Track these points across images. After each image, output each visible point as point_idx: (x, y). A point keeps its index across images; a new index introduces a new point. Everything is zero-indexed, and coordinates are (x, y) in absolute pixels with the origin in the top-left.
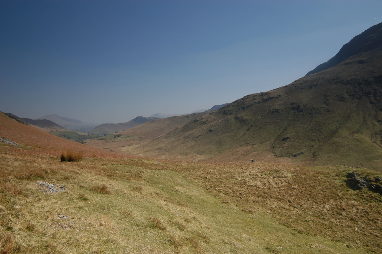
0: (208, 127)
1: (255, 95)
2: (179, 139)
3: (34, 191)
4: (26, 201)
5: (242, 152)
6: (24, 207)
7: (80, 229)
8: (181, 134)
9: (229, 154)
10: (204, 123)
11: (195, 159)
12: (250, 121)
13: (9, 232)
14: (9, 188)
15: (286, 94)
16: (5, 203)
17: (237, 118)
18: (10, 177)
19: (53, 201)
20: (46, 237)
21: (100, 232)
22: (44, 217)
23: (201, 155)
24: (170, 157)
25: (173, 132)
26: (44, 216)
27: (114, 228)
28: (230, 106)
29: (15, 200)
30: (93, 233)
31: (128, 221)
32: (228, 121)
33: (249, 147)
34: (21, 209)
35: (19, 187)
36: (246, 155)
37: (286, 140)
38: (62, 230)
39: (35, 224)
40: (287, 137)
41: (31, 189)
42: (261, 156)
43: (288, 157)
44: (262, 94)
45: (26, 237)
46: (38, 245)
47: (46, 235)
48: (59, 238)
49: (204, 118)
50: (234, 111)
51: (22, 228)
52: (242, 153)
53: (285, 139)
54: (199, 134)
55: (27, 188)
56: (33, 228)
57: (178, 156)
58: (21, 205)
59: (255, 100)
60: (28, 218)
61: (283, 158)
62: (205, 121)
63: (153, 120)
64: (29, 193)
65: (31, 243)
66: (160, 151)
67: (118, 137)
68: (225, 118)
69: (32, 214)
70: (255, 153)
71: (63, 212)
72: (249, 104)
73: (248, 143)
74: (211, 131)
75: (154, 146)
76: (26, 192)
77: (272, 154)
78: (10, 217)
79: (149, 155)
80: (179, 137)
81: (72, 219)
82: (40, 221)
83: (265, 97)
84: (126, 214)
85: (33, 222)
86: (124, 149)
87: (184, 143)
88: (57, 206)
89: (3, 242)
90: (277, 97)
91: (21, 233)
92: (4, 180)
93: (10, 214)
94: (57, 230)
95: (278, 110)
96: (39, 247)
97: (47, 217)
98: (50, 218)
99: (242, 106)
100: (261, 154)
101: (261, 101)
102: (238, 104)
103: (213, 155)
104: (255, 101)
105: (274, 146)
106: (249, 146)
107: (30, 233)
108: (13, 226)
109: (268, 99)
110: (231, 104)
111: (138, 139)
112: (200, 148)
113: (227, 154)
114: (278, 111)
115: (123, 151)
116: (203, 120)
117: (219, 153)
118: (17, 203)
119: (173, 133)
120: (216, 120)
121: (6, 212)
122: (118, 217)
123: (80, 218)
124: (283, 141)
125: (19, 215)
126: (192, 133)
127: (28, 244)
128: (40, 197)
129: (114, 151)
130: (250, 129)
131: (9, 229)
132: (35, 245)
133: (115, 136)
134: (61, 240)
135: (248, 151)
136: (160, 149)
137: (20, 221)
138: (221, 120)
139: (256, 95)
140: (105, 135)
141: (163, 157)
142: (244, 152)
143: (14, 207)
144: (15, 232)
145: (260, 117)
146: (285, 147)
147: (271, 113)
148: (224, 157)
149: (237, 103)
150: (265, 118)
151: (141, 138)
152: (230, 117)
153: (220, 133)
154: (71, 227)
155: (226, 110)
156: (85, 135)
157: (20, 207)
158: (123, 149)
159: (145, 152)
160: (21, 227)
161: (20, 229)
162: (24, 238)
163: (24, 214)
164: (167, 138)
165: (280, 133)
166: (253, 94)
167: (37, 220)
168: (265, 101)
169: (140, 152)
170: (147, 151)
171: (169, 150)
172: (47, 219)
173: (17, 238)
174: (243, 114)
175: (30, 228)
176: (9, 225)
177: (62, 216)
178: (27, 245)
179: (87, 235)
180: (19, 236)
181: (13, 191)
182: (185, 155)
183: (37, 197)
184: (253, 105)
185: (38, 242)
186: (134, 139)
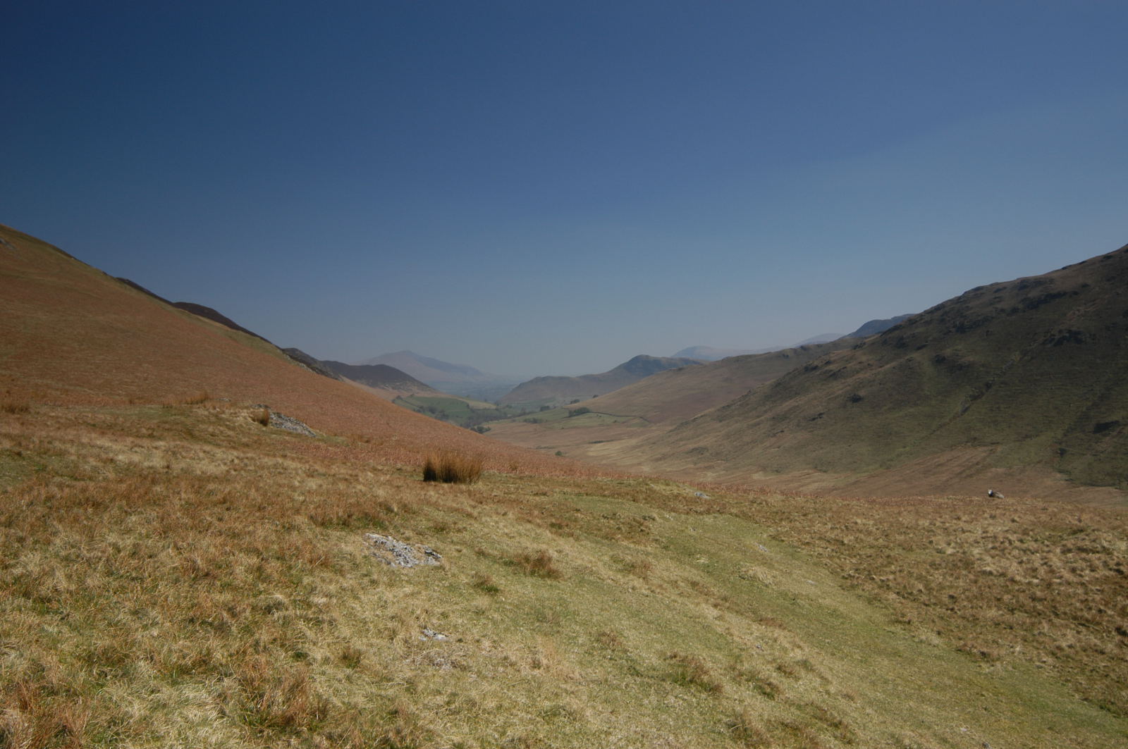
0: (849, 388)
1: (1001, 287)
2: (758, 424)
3: (359, 559)
4: (339, 585)
5: (958, 465)
6: (334, 601)
7: (479, 673)
8: (765, 409)
9: (913, 472)
10: (834, 376)
11: (809, 484)
12: (981, 369)
13: (300, 665)
14: (297, 548)
15: (1108, 280)
16: (287, 587)
17: (939, 361)
18: (300, 520)
19: (408, 589)
20: (391, 687)
21: (533, 683)
22: (386, 632)
23: (825, 472)
24: (730, 477)
25: (739, 403)
26: (386, 629)
27: (571, 675)
28: (917, 321)
29: (313, 582)
30: (514, 686)
31: (611, 659)
32: (910, 368)
33: (980, 453)
34: (327, 605)
35: (321, 547)
36: (971, 476)
37: (1107, 432)
38: (430, 671)
39: (364, 648)
40: (1109, 420)
41: (351, 555)
42: (1019, 481)
43: (1113, 485)
44: (1023, 285)
45: (340, 681)
46: (370, 706)
47: (390, 680)
48: (423, 694)
49: (835, 361)
50: (930, 338)
51: (332, 658)
52: (958, 470)
53: (1102, 428)
54: (820, 409)
55: (341, 551)
56: (358, 658)
57: (757, 475)
58: (327, 596)
59: (1000, 302)
60: (345, 631)
61: (1097, 489)
62: (839, 371)
63: (681, 367)
64: (347, 566)
65: (354, 700)
66: (701, 458)
67: (578, 415)
68: (902, 360)
69: (354, 623)
70: (1000, 470)
71: (435, 621)
72: (979, 316)
73: (975, 439)
74: (856, 399)
75: (681, 443)
76: (338, 561)
77: (1059, 475)
78: (301, 625)
79: (668, 469)
80: (758, 417)
81: (458, 644)
82: (374, 641)
83: (1034, 294)
84: (604, 639)
85: (358, 644)
86: (595, 450)
87: (774, 435)
88: (419, 604)
89: (286, 690)
90: (1076, 293)
91: (329, 670)
92: (284, 527)
93: (301, 618)
94: (419, 671)
95: (1079, 333)
96: (373, 712)
97: (394, 631)
98: (401, 636)
99: (958, 323)
100: (1020, 474)
101: (1021, 306)
102: (942, 315)
103: (864, 475)
104: (999, 306)
105: (1067, 449)
106: (980, 449)
107: (352, 673)
108: (310, 650)
109: (1043, 297)
110: (921, 315)
111: (637, 421)
112: (821, 451)
113: (908, 472)
114: (1079, 337)
115: (593, 457)
116: (831, 367)
117: (881, 466)
118: (318, 589)
119: (740, 405)
120: (872, 366)
121: (291, 612)
122: (582, 645)
123: (478, 641)
124: (1095, 432)
125: (322, 622)
126: (797, 404)
127: (346, 700)
128: (375, 577)
129: (567, 455)
130: (983, 394)
131: (299, 656)
132: (364, 706)
133: (570, 412)
134: (430, 697)
135: (977, 464)
136: (700, 451)
137: (326, 638)
138: (888, 366)
139: (1005, 288)
140: (543, 409)
141: (710, 476)
142: (964, 466)
143: (311, 599)
144: (315, 666)
145: (1016, 356)
146: (1102, 452)
147: (1055, 345)
148: (899, 481)
149: (940, 313)
150: (1032, 358)
151: (646, 420)
152: (916, 356)
153: (885, 408)
154: (454, 665)
155: (904, 336)
156: (489, 409)
157: (324, 600)
158: (592, 449)
159: (658, 460)
160: (328, 654)
161: (326, 661)
162: (336, 684)
163: (335, 620)
164: (721, 421)
165: (1084, 409)
166: (992, 285)
167: (368, 640)
168: (1034, 305)
169: (642, 460)
170: (664, 457)
171: (727, 455)
172: (392, 639)
173: (320, 682)
174: (959, 347)
175: (350, 659)
176: (300, 646)
177: (431, 633)
178: (343, 703)
179: (498, 689)
180: (323, 678)
181: (308, 555)
182: (777, 471)
183: (366, 575)
184: (993, 318)
185: (370, 698)
186: (624, 423)
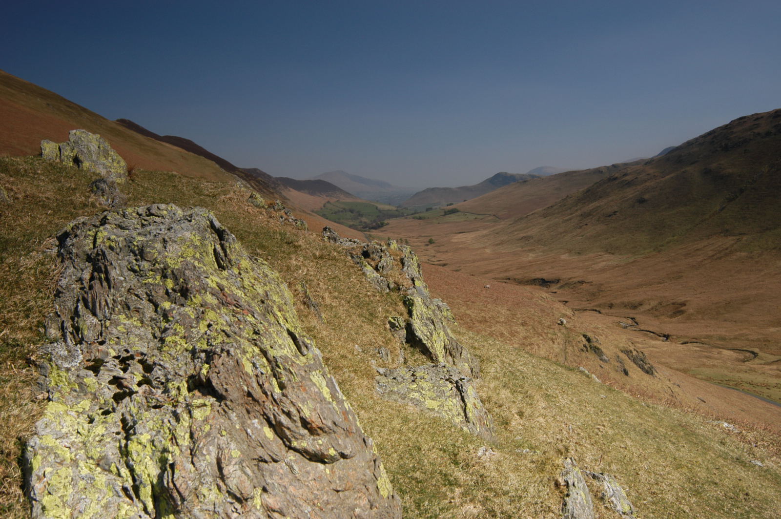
0: (637, 193)
1: (759, 116)
2: (570, 219)
5: (711, 250)
8: (576, 208)
9: (677, 254)
10: (629, 184)
12: (738, 178)
17: (707, 172)
24: (544, 257)
25: (560, 204)
28: (694, 144)
32: (684, 178)
33: (730, 241)
36: (720, 258)
44: (777, 115)
49: (630, 173)
50: (702, 156)
52: (711, 253)
54: (615, 208)
57: (563, 256)
59: (757, 127)
62: (632, 180)
63: (526, 180)
66: (527, 244)
67: (450, 214)
68: (679, 172)
70: (743, 254)
72: (740, 138)
73: (727, 230)
74: (642, 201)
75: (516, 233)
80: (571, 214)
87: (581, 227)
99: (723, 144)
100: (758, 257)
101: (773, 131)
102: (713, 139)
103: (640, 256)
104: (756, 131)
106: (730, 238)
110: (696, 139)
111: (490, 218)
112: (612, 239)
113: (673, 254)
115: (455, 243)
116: (627, 178)
117: (654, 250)
120: (657, 176)
126: (599, 205)
129: (437, 242)
130: (737, 197)
133: (445, 212)
135: (727, 249)
136: (526, 238)
138: (668, 177)
139: (762, 117)
140: (427, 210)
141: (531, 256)
142: (716, 251)
145: (765, 169)
149: (711, 137)
150: (777, 170)
151: (497, 217)
152: (689, 169)
153: (663, 207)
155: (682, 155)
156: (391, 210)
158: (455, 238)
159: (497, 245)
164: (545, 218)
166: (752, 115)
169: (487, 245)
170: (502, 243)
171: (545, 241)
174: (723, 162)
182: (578, 253)
184: (750, 140)
186: (482, 219)
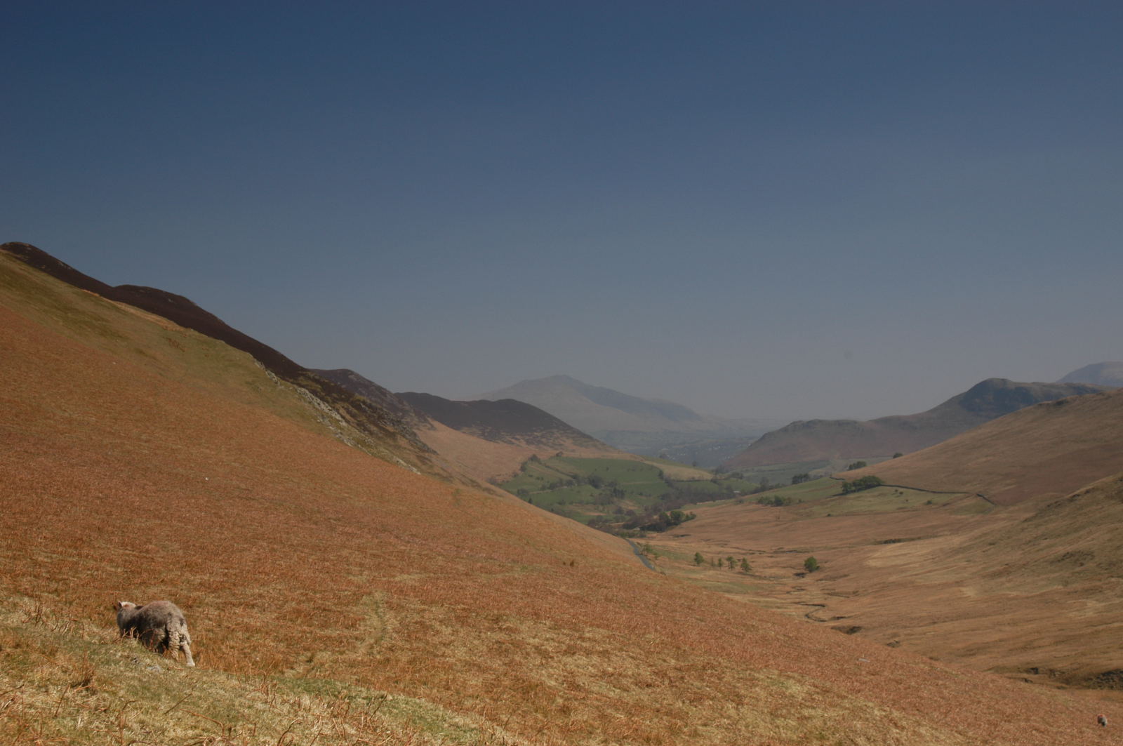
63: (1064, 400)
66: (1078, 573)
67: (859, 490)
86: (883, 557)
111: (969, 502)
115: (876, 569)
129: (826, 565)
133: (845, 485)
136: (1075, 558)
151: (987, 500)
158: (877, 554)
186: (945, 505)
